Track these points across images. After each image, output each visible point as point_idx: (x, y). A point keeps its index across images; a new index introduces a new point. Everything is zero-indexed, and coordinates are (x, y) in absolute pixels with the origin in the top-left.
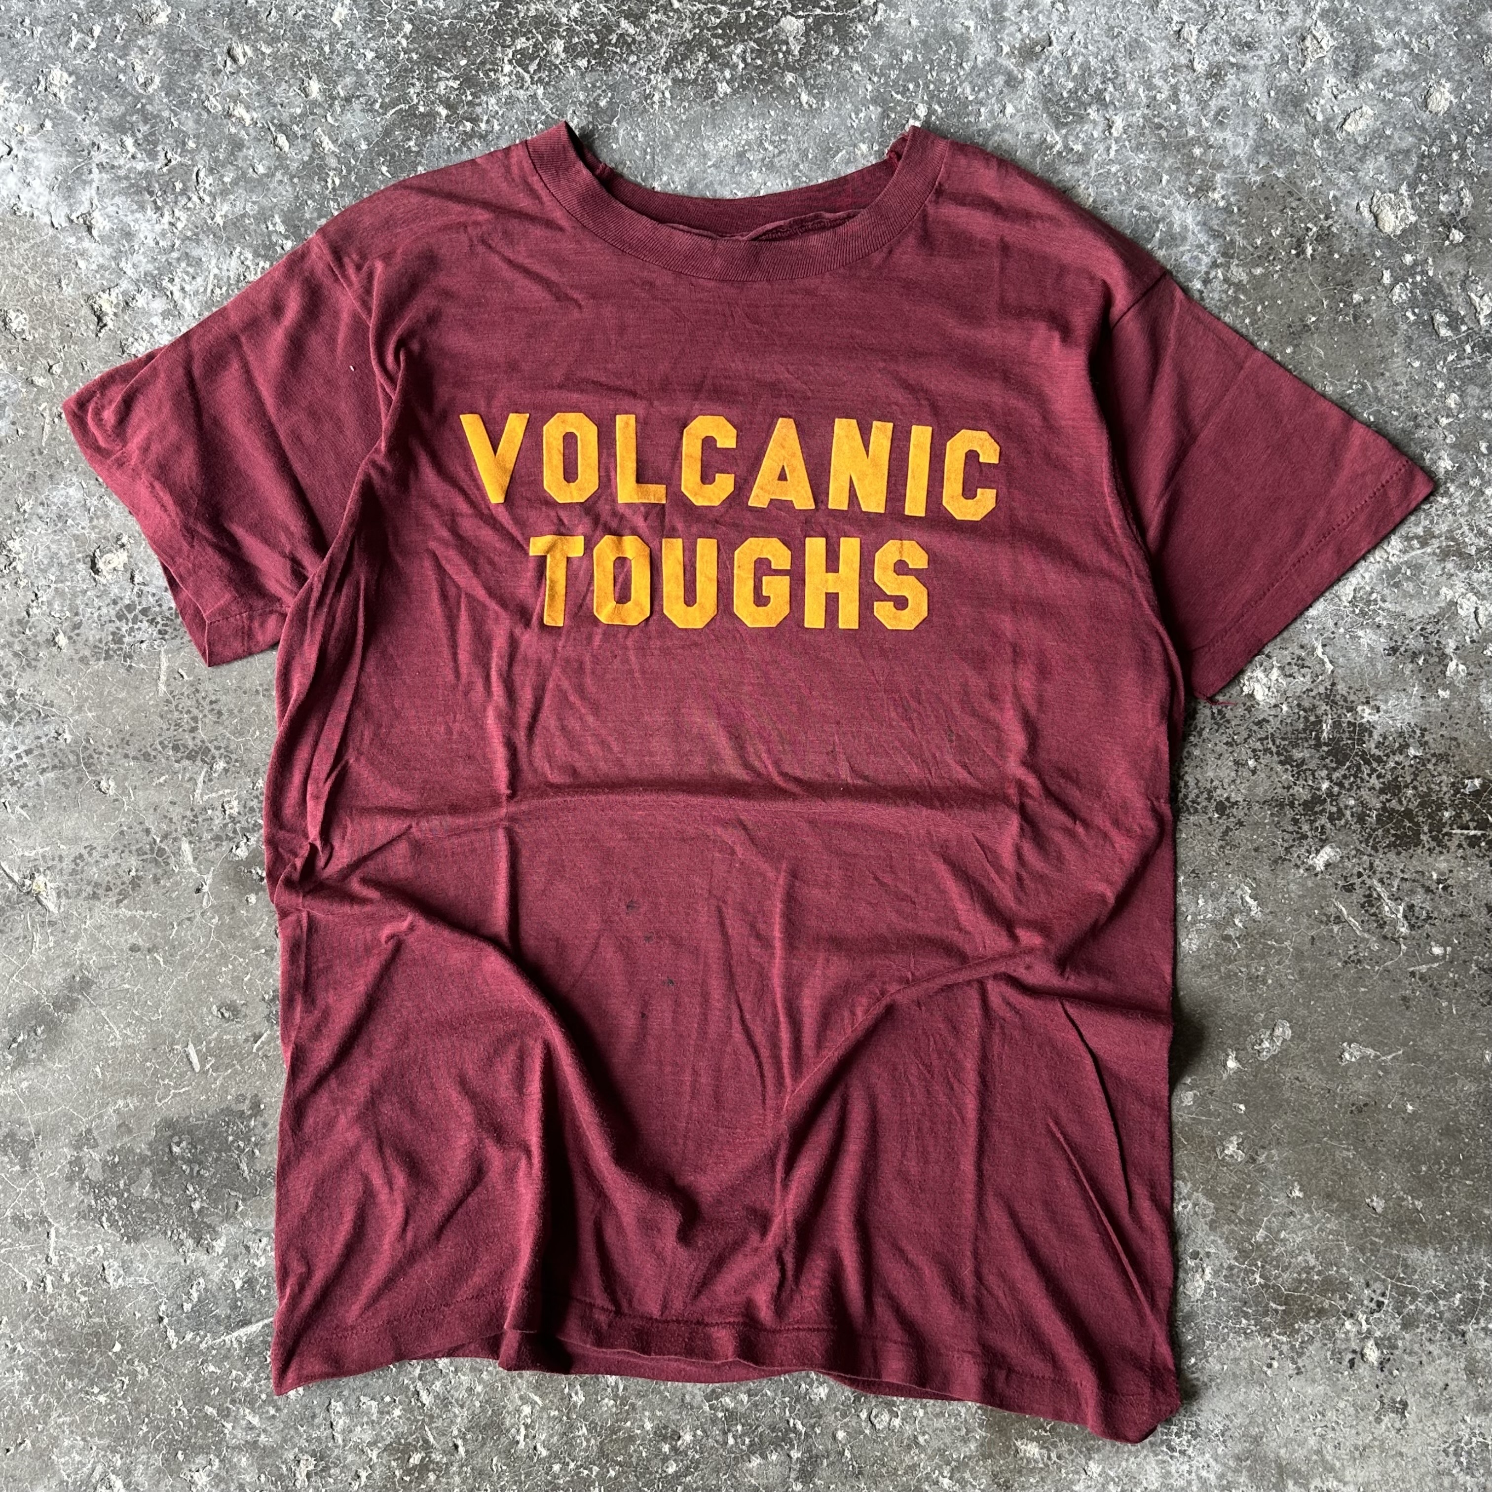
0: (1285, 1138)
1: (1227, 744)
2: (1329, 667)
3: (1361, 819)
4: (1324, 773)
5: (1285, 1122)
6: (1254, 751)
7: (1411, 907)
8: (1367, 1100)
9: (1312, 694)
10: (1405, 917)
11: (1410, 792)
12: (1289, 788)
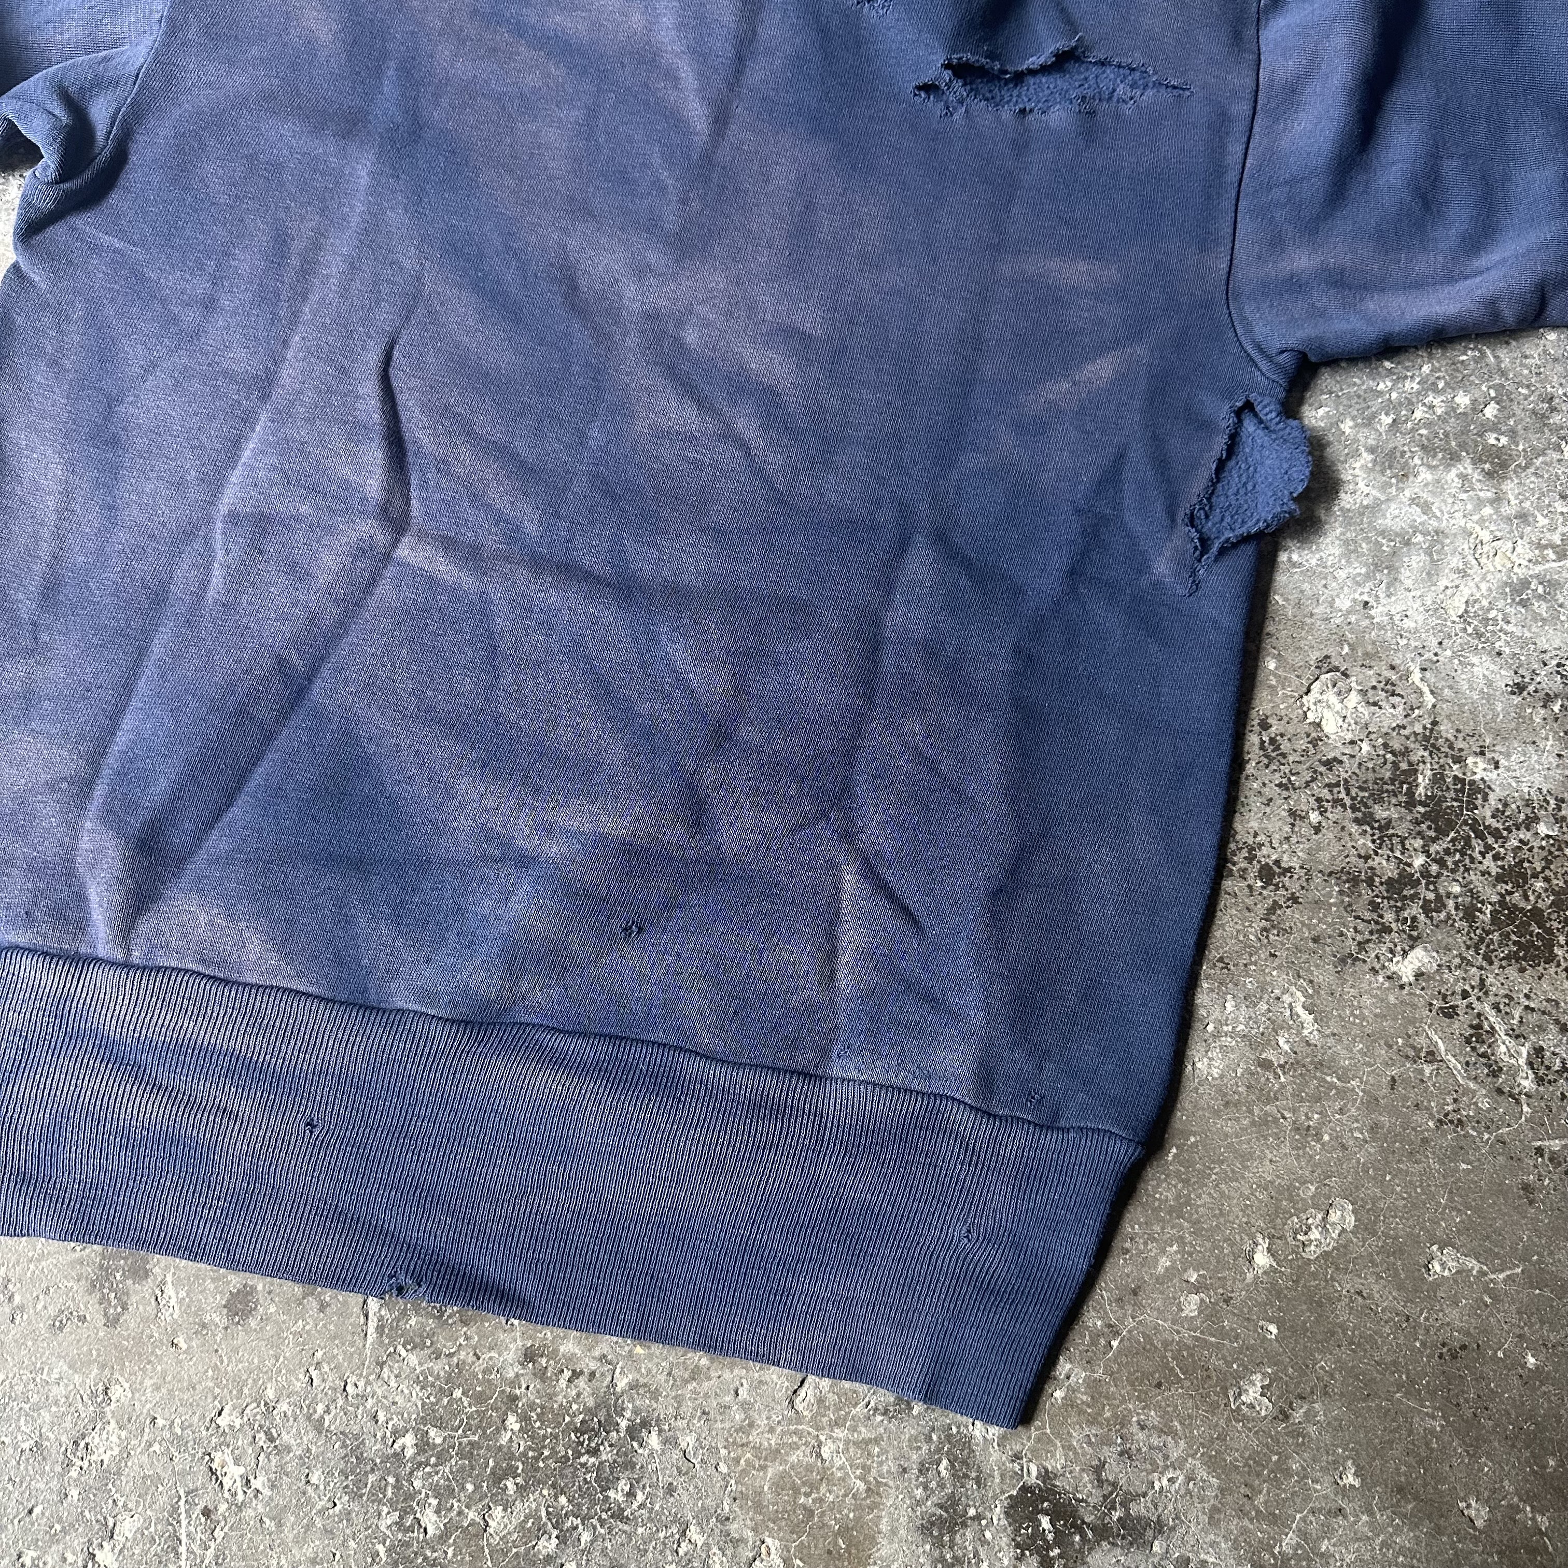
0: (1336, 1385)
1: (1280, 785)
2: (1429, 699)
3: (1469, 914)
4: (1418, 843)
5: (1338, 1361)
6: (1319, 800)
7: (1539, 1051)
8: (1466, 1340)
9: (1402, 732)
10: (1530, 1064)
11: (1539, 885)
12: (1367, 858)
